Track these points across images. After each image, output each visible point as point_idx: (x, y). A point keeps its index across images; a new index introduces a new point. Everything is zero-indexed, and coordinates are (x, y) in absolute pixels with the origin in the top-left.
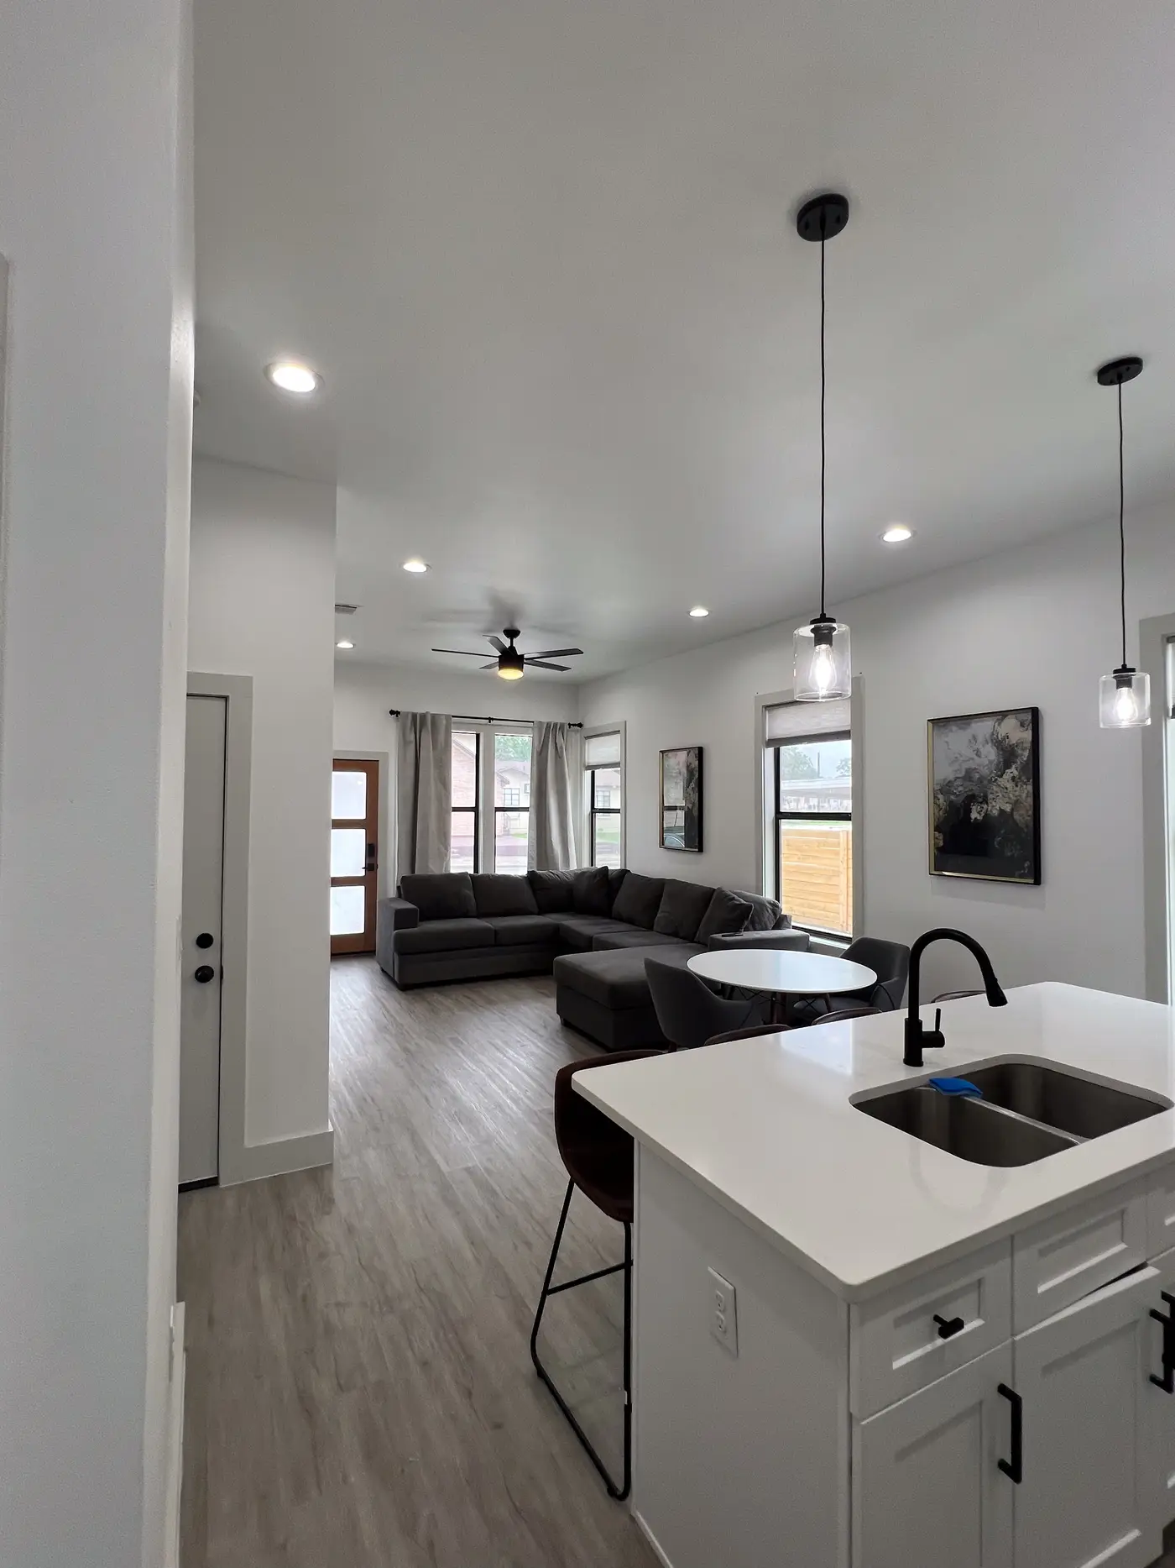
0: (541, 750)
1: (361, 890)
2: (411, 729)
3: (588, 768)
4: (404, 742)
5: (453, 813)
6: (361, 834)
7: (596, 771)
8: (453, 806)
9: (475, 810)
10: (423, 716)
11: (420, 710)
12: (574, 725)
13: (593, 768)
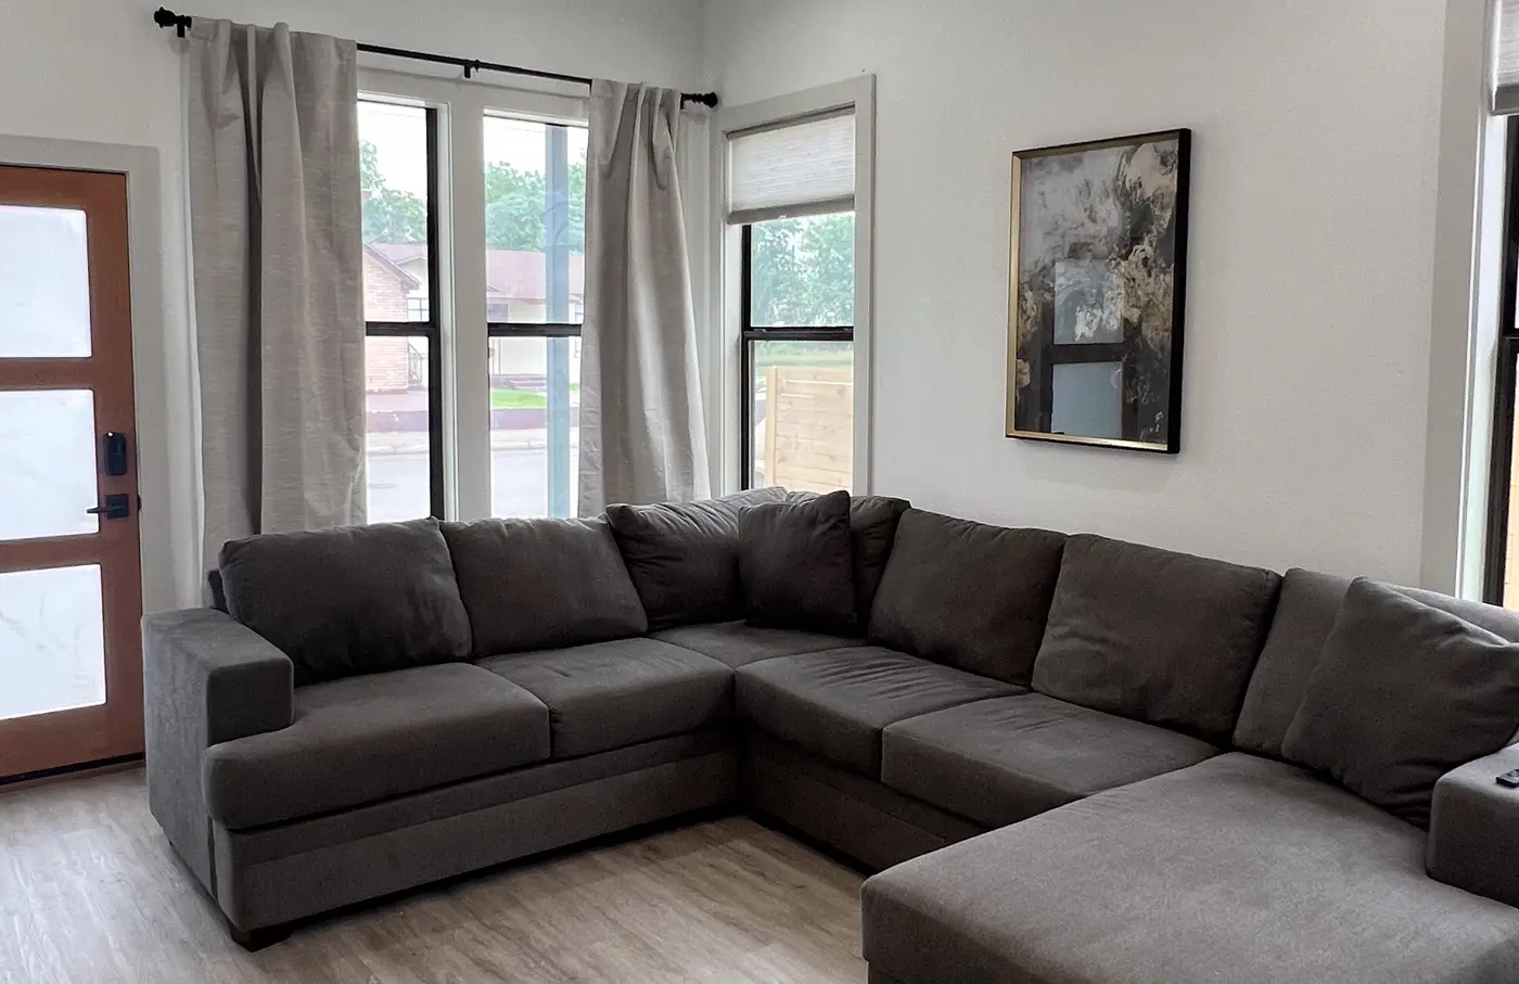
0: (612, 166)
1: (86, 580)
2: (229, 76)
3: (735, 217)
4: (208, 115)
5: (368, 340)
6: (78, 404)
7: (756, 226)
8: (368, 318)
9: (430, 329)
10: (268, 40)
11: (260, 18)
12: (696, 98)
13: (745, 219)
